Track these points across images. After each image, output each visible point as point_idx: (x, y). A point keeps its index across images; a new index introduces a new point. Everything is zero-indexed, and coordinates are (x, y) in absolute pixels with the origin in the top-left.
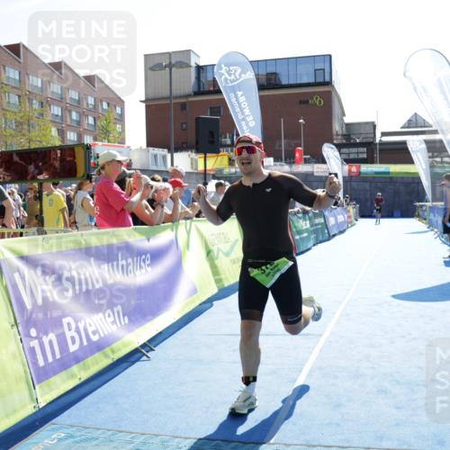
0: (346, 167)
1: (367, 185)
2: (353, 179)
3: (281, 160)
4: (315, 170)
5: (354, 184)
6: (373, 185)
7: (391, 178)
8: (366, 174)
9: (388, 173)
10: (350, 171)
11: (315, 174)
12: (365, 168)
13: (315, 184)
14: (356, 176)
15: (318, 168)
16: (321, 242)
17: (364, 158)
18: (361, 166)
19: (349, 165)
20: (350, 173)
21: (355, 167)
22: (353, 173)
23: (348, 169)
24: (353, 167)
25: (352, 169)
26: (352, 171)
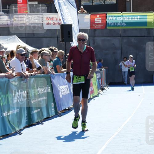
1: (116, 42)
2: (97, 32)
5: (99, 40)
6: (125, 40)
9: (145, 23)
10: (92, 22)
12: (113, 18)
13: (45, 40)
14: (101, 29)
15: (48, 18)
17: (112, 3)
18: (107, 15)
19: (92, 14)
20: (93, 25)
21: (100, 16)
22: (97, 25)
23: (90, 19)
24: (97, 17)
25: (96, 19)
26: (96, 22)
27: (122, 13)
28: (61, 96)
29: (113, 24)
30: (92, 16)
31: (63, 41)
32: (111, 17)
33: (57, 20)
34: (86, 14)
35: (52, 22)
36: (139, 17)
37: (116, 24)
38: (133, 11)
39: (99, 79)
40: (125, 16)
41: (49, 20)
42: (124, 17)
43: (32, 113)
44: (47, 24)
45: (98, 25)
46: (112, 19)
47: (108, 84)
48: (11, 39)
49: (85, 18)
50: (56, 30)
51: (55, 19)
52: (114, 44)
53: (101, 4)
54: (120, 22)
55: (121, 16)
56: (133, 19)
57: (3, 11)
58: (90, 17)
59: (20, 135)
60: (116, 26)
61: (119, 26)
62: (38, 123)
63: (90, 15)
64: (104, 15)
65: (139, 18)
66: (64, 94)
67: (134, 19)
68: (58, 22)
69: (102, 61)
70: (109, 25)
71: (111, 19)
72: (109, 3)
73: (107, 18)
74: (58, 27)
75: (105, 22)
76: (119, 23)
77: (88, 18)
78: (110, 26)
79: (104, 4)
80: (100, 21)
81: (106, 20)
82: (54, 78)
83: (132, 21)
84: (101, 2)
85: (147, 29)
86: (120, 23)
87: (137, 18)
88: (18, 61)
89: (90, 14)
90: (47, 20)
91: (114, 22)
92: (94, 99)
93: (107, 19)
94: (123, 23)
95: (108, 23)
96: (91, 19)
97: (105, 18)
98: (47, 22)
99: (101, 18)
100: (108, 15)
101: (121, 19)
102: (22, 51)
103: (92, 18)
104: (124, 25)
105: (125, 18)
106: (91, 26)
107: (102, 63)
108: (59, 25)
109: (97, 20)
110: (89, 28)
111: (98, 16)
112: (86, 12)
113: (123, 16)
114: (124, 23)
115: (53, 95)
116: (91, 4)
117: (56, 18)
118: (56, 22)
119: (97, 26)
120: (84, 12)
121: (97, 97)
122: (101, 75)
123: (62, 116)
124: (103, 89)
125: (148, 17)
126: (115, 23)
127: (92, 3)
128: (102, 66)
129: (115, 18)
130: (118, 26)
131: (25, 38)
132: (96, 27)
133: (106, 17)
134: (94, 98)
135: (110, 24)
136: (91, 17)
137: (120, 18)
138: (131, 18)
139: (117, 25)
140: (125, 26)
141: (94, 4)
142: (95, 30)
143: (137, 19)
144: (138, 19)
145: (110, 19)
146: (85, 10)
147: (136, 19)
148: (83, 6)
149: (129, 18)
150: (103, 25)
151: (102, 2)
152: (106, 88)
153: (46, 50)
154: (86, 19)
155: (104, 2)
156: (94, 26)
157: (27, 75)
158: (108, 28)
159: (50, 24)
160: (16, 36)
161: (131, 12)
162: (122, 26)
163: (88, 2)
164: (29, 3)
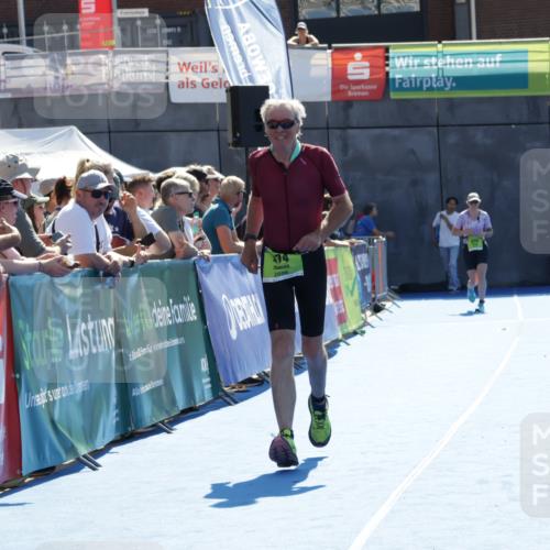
0: (321, 61)
1: (422, 143)
2: (356, 114)
3: (13, 35)
4: (175, 78)
5: (362, 140)
6: (452, 138)
7: (534, 102)
8: (417, 85)
9: (521, 79)
10: (339, 76)
11: (178, 97)
12: (411, 61)
14: (370, 100)
15: (185, 66)
16: (191, 412)
17: (405, 10)
18: (391, 51)
19: (337, 49)
20: (342, 87)
21: (363, 57)
22: (354, 88)
23: (330, 66)
24: (353, 59)
25: (351, 67)
26: (350, 77)
27: (440, 46)
28: (234, 334)
29: (411, 82)
30: (338, 55)
31: (236, 143)
32: (404, 57)
33: (216, 71)
34: (315, 48)
35: (197, 78)
36: (498, 58)
37: (421, 82)
38: (478, 38)
39: (363, 273)
40: (452, 55)
41: (187, 70)
42: (448, 59)
43: (134, 394)
44: (181, 85)
45: (358, 87)
46: (408, 66)
47: (396, 291)
48: (56, 138)
49: (313, 62)
50: (213, 105)
51: (209, 68)
52: (413, 152)
53: (366, 13)
54: (433, 75)
55: (436, 56)
56: (479, 65)
57: (30, 44)
58: (330, 59)
59: (94, 469)
60: (421, 88)
61: (431, 89)
62: (156, 429)
63: (329, 51)
64: (380, 52)
65: (501, 62)
66: (244, 325)
67: (483, 65)
68: (221, 79)
69: (375, 212)
70: (397, 85)
71: (404, 65)
72: (394, 11)
73: (391, 62)
74: (220, 97)
75: (382, 76)
76: (431, 78)
77: (324, 62)
78: (401, 89)
79: (376, 12)
80: (366, 75)
81: (387, 69)
82: (207, 271)
83: (475, 73)
84: (365, 8)
85: (526, 97)
86: (434, 80)
87: (493, 60)
88: (84, 213)
89: (330, 48)
90: (181, 70)
91: (413, 76)
92: (348, 344)
93: (388, 65)
94: (443, 77)
95: (394, 79)
96: (333, 64)
97: (381, 62)
98: (182, 77)
99: (367, 64)
100: (392, 53)
101: (436, 64)
102: (98, 180)
103: (336, 62)
104: (449, 85)
105: (453, 61)
106: (335, 91)
107: (374, 218)
108: (224, 89)
109: (355, 68)
110: (328, 98)
111: (358, 56)
112: (316, 41)
113: (444, 56)
114: (449, 78)
115: (207, 330)
116: (334, 15)
117: (213, 64)
118: (212, 78)
119: (357, 91)
120: (308, 41)
121: (358, 336)
122: (372, 260)
123: (236, 403)
124: (377, 309)
125: (531, 56)
126: (416, 78)
127: (338, 11)
128: (375, 230)
129: (417, 61)
130: (428, 89)
131: (106, 135)
132: (350, 94)
133: (387, 58)
134: (348, 341)
135: (400, 84)
136: (333, 60)
137: (434, 60)
138: (471, 60)
139: (425, 86)
140: (452, 88)
141: (342, 15)
142: (349, 103)
143: (493, 65)
144: (498, 65)
145: (398, 65)
146: (312, 36)
147: (488, 65)
148: (305, 21)
149: (466, 61)
150: (375, 87)
151: (370, 5)
152: (388, 305)
153: (180, 175)
154: (315, 66)
155: (378, 7)
156: (344, 90)
157: (115, 263)
158: (394, 95)
159: (194, 85)
160: (74, 128)
161: (471, 38)
162: (439, 89)
163: (324, 9)
164: (121, 13)
